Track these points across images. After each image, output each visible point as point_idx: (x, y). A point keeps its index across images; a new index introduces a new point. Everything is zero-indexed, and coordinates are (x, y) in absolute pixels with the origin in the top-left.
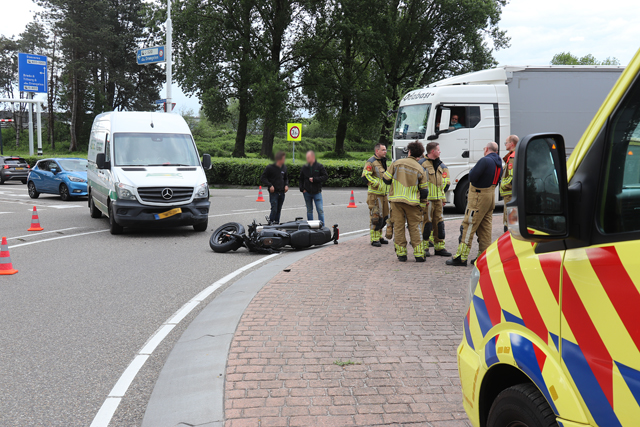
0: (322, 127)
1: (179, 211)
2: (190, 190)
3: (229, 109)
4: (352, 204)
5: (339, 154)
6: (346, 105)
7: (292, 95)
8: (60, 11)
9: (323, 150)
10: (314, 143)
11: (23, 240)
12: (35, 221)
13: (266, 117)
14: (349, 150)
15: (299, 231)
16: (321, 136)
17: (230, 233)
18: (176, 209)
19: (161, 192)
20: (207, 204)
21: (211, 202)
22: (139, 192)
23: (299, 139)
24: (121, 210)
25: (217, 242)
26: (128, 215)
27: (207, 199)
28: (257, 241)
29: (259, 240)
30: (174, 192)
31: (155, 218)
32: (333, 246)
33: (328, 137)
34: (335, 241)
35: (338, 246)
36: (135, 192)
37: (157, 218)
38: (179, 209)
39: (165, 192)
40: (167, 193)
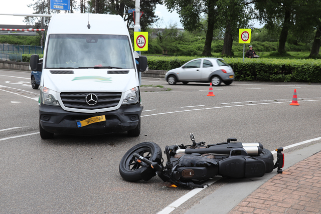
0: (269, 34)
1: (104, 119)
2: (118, 95)
3: (200, 20)
4: (295, 102)
5: (281, 53)
6: (287, 17)
7: (247, 11)
9: (269, 51)
10: (263, 45)
13: (227, 27)
14: (288, 51)
15: (231, 158)
16: (268, 41)
17: (142, 158)
18: (101, 117)
19: (84, 97)
20: (138, 110)
21: (143, 107)
22: (62, 97)
23: (249, 42)
24: (44, 116)
25: (127, 167)
26: (50, 122)
27: (138, 105)
28: (173, 173)
29: (175, 172)
30: (99, 97)
31: (77, 126)
32: (275, 178)
33: (273, 41)
34: (279, 169)
35: (282, 175)
36: (58, 97)
37: (79, 126)
38: (104, 116)
39: (89, 97)
40: (92, 99)
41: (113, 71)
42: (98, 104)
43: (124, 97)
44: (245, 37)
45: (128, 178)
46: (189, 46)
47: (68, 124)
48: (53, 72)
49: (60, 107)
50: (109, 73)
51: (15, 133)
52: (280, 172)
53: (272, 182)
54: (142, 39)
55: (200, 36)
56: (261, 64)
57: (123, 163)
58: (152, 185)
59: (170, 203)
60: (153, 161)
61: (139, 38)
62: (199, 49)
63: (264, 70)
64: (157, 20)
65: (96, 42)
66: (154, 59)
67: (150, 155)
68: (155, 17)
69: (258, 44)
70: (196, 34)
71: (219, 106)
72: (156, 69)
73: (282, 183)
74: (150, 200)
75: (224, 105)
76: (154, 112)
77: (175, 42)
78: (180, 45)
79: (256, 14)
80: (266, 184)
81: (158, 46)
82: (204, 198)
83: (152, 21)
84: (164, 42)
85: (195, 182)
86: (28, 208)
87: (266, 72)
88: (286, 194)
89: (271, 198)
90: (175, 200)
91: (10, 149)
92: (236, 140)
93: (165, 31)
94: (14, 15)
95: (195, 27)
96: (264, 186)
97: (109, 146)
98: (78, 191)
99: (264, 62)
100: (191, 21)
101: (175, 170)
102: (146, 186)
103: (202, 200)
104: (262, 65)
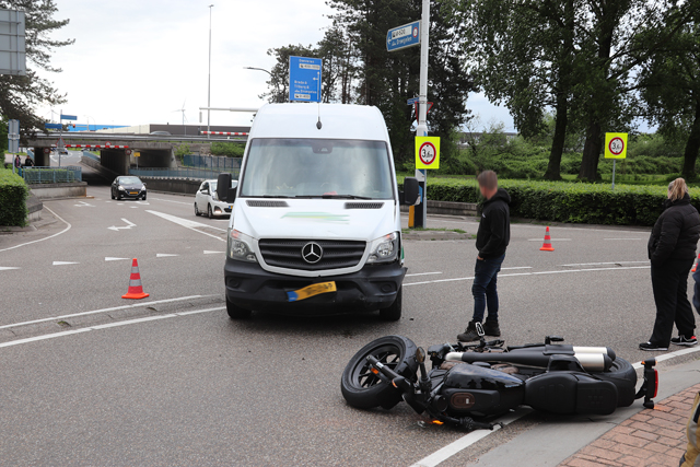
0: (667, 143)
1: (332, 287)
2: (359, 246)
3: (544, 119)
5: (688, 177)
7: (626, 103)
8: (356, 13)
9: (667, 172)
10: (656, 163)
11: (65, 325)
12: (135, 283)
15: (549, 374)
16: (665, 155)
17: (380, 365)
18: (327, 283)
19: (300, 249)
20: (396, 273)
21: (406, 269)
22: (261, 248)
23: (623, 156)
24: (231, 279)
25: (356, 380)
26: (240, 290)
27: (396, 264)
28: (433, 398)
29: (438, 397)
30: (325, 249)
31: (287, 298)
32: (639, 417)
33: (675, 156)
34: (647, 400)
35: (653, 413)
36: (255, 248)
37: (292, 299)
38: (333, 283)
39: (308, 249)
40: (312, 252)
41: (355, 202)
42: (324, 260)
43: (370, 249)
44: (616, 146)
45: (355, 402)
46: (524, 163)
47: (271, 294)
48: (251, 204)
49: (257, 265)
50: (349, 206)
51: (190, 305)
52: (649, 405)
53: (629, 426)
54: (429, 149)
55: (544, 145)
56: (645, 195)
57: (349, 372)
58: (397, 418)
59: (420, 458)
60: (400, 373)
61: (425, 147)
62: (540, 168)
63: (649, 207)
64: (469, 119)
65: (330, 151)
66: (455, 184)
67: (398, 360)
68: (466, 112)
69: (647, 160)
70: (536, 143)
71: (557, 268)
72: (459, 200)
73: (649, 429)
74: (386, 448)
75: (567, 268)
76: (439, 277)
77: (500, 156)
78: (508, 161)
79: (641, 109)
80: (617, 429)
81: (469, 161)
82: (489, 452)
83: (461, 121)
84: (479, 156)
85: (475, 418)
86: (160, 450)
87: (653, 209)
88: (655, 453)
89: (621, 461)
90: (432, 452)
91: (170, 334)
92: (561, 340)
93: (483, 136)
94: (231, 110)
95: (536, 131)
96: (611, 435)
97: (341, 337)
98: (258, 422)
99: (650, 193)
100: (528, 120)
101: (439, 393)
102: (386, 418)
103: (486, 455)
104: (646, 198)
